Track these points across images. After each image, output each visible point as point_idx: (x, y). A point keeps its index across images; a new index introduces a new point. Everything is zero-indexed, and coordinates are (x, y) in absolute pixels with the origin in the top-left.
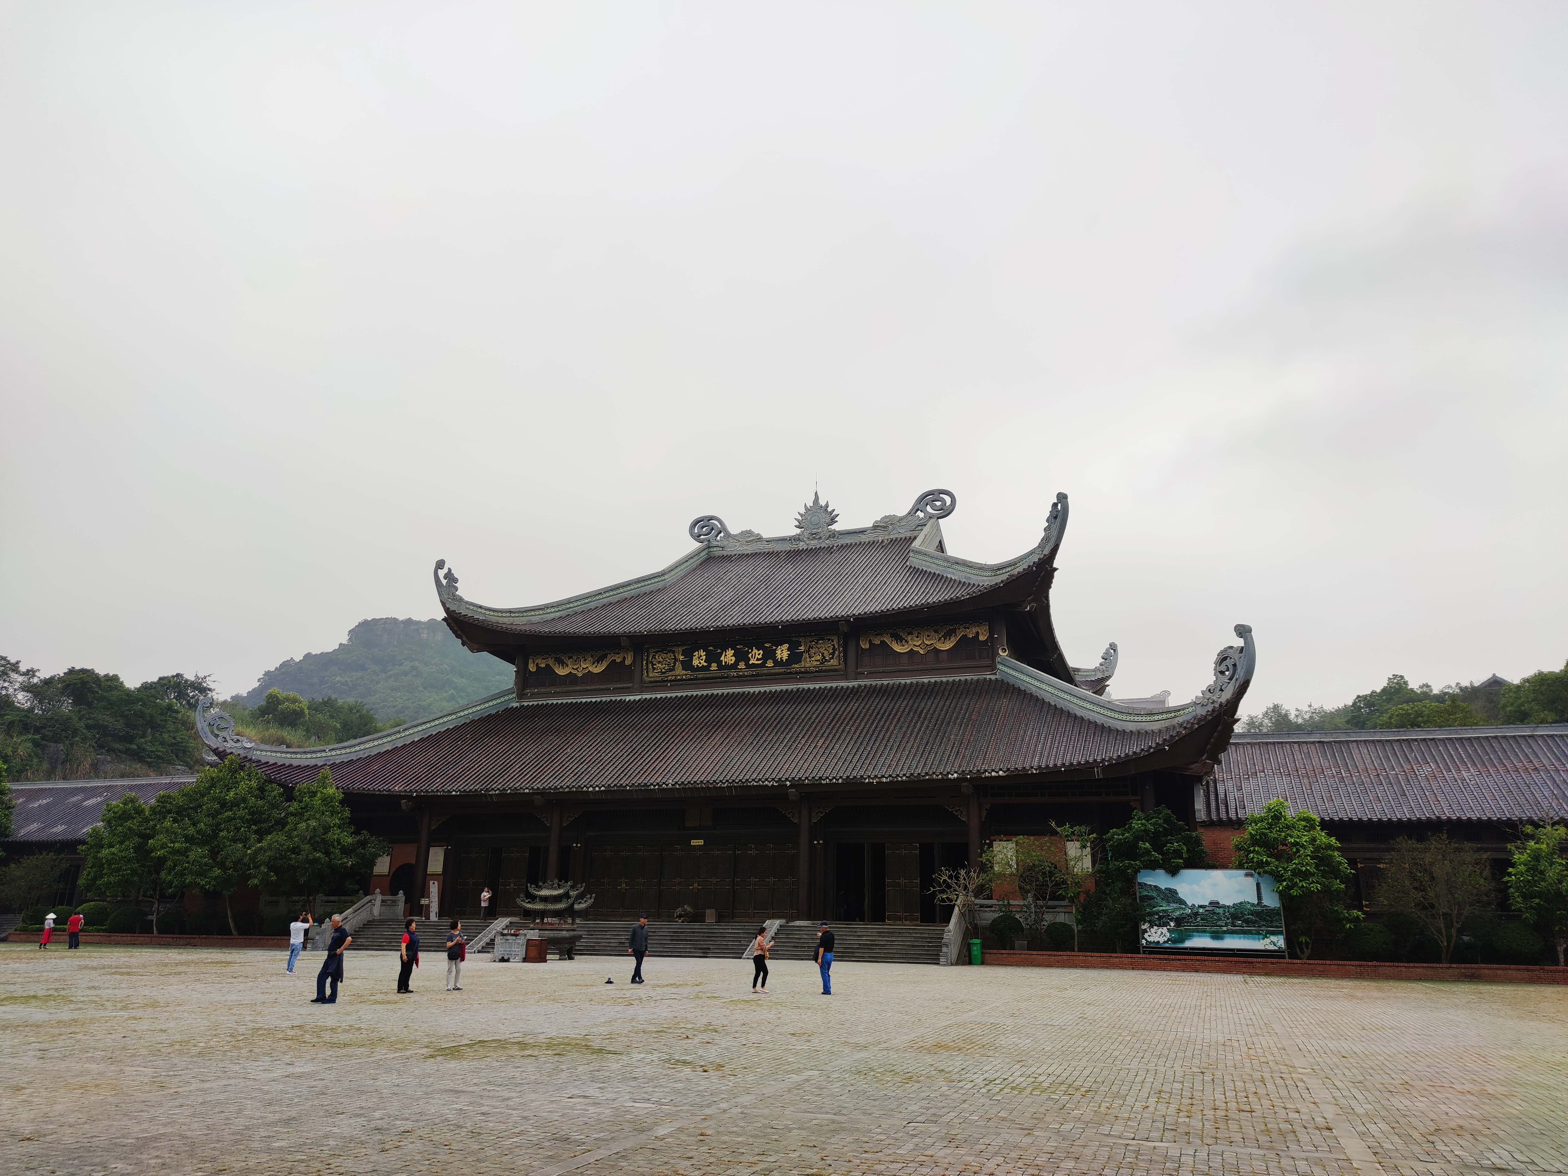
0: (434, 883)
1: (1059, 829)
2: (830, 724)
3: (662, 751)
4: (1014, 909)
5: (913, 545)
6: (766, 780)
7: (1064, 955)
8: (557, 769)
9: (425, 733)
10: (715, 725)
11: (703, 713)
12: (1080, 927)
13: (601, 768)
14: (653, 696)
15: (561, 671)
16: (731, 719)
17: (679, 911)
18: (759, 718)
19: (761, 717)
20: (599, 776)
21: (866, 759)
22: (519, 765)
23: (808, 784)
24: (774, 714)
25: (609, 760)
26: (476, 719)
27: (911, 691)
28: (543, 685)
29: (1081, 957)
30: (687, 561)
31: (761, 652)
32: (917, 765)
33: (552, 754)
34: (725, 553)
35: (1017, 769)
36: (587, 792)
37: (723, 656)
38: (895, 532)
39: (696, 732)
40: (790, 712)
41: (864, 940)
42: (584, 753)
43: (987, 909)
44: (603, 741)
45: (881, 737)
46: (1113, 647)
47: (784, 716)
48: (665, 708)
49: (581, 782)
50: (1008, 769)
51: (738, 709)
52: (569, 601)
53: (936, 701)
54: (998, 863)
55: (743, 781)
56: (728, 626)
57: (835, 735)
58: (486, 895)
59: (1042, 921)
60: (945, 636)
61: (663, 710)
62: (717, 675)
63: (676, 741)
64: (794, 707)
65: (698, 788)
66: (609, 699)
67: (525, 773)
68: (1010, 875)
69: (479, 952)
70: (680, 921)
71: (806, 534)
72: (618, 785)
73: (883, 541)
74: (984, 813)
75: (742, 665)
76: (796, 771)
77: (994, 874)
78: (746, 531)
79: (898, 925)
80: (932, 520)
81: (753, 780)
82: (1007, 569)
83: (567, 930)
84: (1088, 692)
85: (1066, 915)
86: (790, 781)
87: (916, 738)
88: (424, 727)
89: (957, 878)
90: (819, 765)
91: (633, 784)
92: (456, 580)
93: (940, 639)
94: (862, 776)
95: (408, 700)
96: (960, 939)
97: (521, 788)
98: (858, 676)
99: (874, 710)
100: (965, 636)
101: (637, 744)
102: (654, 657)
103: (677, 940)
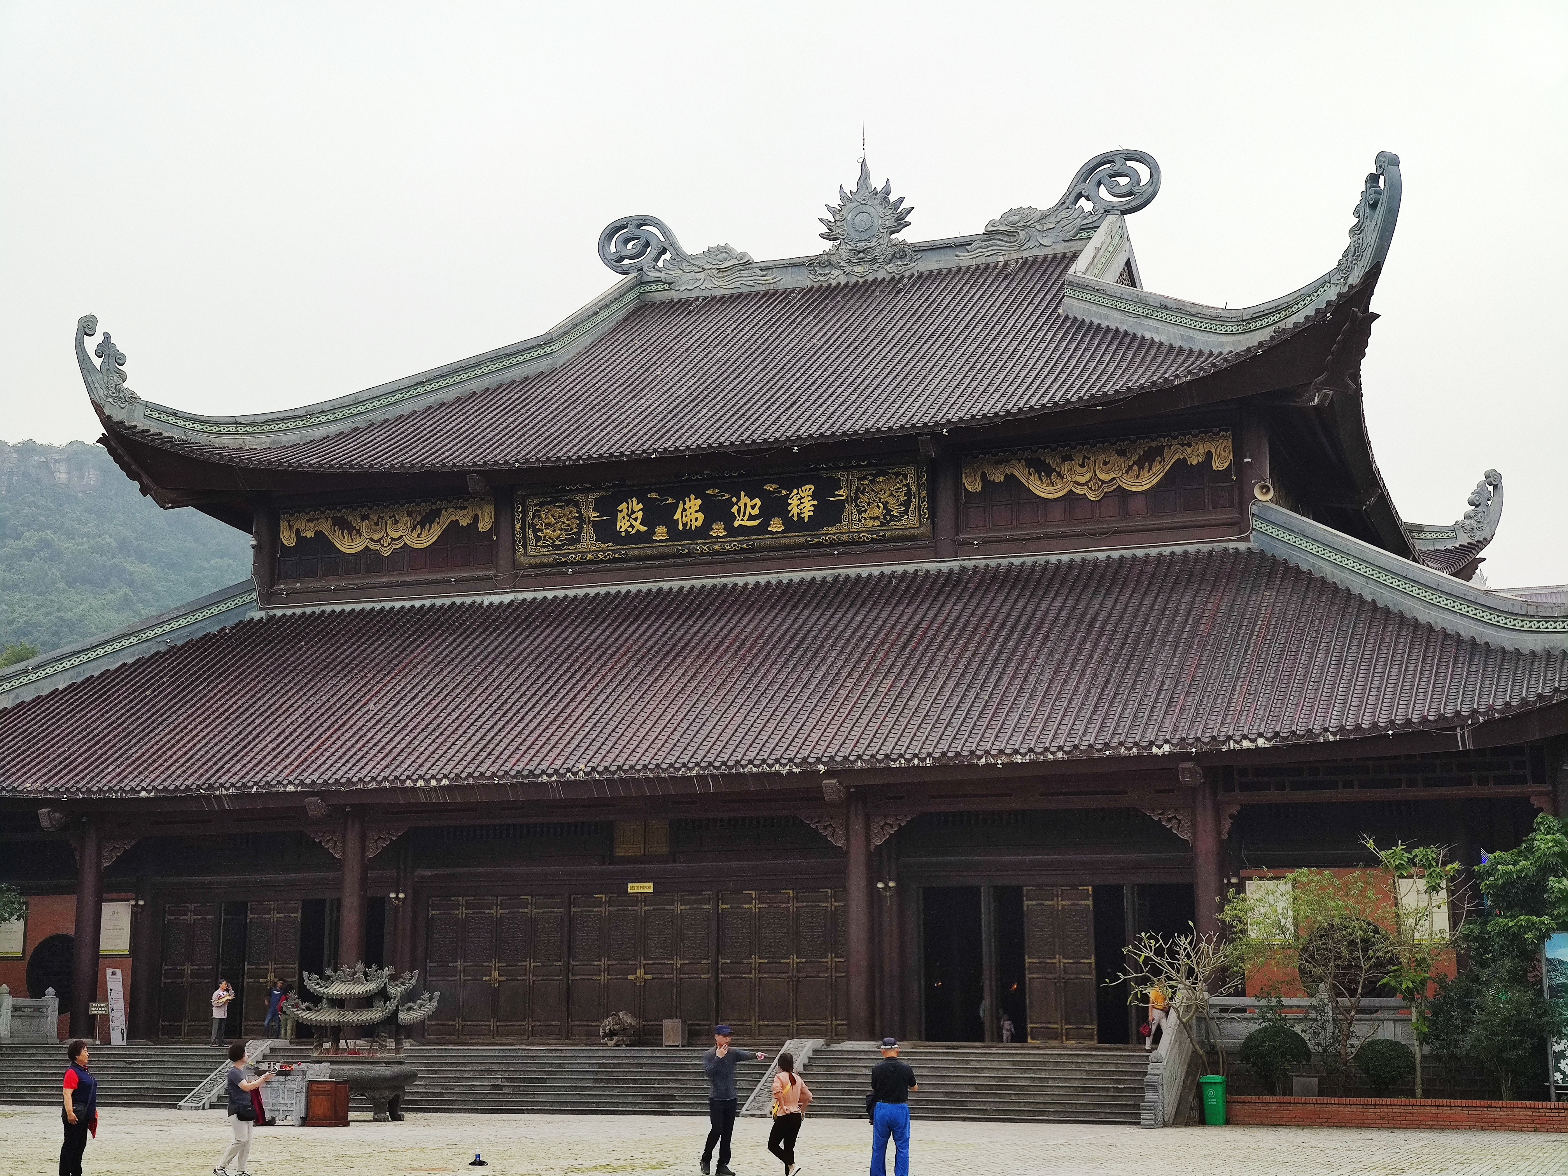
0: (114, 973)
1: (1382, 854)
2: (904, 648)
3: (562, 705)
4: (1289, 1016)
5: (1071, 271)
6: (777, 761)
7: (1394, 1104)
8: (349, 744)
9: (79, 675)
10: (668, 652)
11: (643, 629)
12: (1427, 1049)
13: (439, 741)
14: (539, 595)
15: (348, 546)
16: (701, 641)
17: (608, 1024)
18: (758, 638)
19: (761, 635)
20: (436, 756)
21: (979, 717)
22: (273, 735)
23: (862, 770)
24: (788, 629)
25: (454, 726)
26: (180, 643)
27: (1071, 578)
28: (311, 574)
29: (1429, 1107)
30: (596, 313)
31: (757, 501)
32: (1086, 727)
33: (338, 715)
34: (674, 295)
35: (1294, 733)
36: (414, 789)
37: (679, 511)
38: (1031, 244)
39: (630, 666)
40: (821, 624)
41: (985, 1078)
42: (404, 712)
43: (1235, 1015)
44: (441, 686)
45: (1010, 671)
46: (1493, 480)
47: (809, 632)
48: (565, 619)
49: (400, 770)
50: (1276, 734)
51: (713, 620)
52: (356, 401)
53: (1123, 598)
54: (1258, 924)
55: (730, 763)
56: (688, 448)
57: (914, 670)
58: (222, 995)
59: (1348, 1037)
60: (1140, 464)
61: (561, 622)
62: (667, 550)
63: (590, 686)
64: (828, 614)
65: (639, 779)
66: (448, 602)
67: (286, 752)
68: (1282, 947)
69: (212, 1106)
70: (612, 1043)
71: (845, 251)
72: (476, 774)
73: (1006, 264)
74: (1227, 823)
75: (718, 530)
76: (837, 743)
77: (1249, 945)
78: (718, 248)
79: (1053, 1048)
80: (1110, 218)
81: (750, 762)
82: (1271, 319)
83: (388, 1063)
84: (1440, 573)
85: (1398, 1025)
86: (824, 764)
87: (1084, 671)
88: (75, 661)
89: (1173, 954)
90: (884, 731)
91: (506, 773)
92: (120, 360)
93: (1130, 468)
94: (972, 753)
95: (37, 608)
96: (1180, 1075)
97: (279, 783)
98: (958, 549)
99: (994, 618)
100: (1181, 463)
101: (510, 691)
102: (536, 515)
103: (608, 1081)
